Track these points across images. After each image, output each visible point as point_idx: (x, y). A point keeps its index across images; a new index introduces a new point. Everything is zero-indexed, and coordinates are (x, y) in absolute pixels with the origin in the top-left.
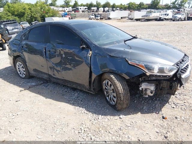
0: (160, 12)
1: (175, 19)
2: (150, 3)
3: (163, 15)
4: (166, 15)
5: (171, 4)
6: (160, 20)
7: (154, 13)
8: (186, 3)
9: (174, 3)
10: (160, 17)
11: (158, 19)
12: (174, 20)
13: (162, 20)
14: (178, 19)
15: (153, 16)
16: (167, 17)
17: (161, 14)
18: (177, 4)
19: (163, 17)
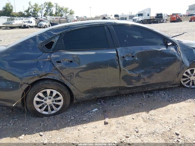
0: (22, 20)
1: (42, 26)
2: (2, 10)
3: (26, 22)
4: (29, 22)
5: (25, 12)
6: (25, 27)
7: (16, 21)
8: (39, 12)
9: (27, 11)
10: (24, 25)
11: (23, 26)
12: (40, 28)
13: (27, 27)
14: (44, 26)
15: (16, 23)
16: (31, 25)
17: (24, 22)
18: (30, 12)
19: (27, 24)
